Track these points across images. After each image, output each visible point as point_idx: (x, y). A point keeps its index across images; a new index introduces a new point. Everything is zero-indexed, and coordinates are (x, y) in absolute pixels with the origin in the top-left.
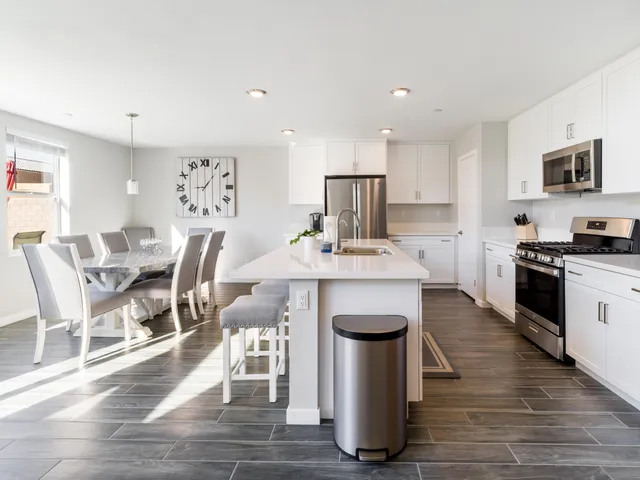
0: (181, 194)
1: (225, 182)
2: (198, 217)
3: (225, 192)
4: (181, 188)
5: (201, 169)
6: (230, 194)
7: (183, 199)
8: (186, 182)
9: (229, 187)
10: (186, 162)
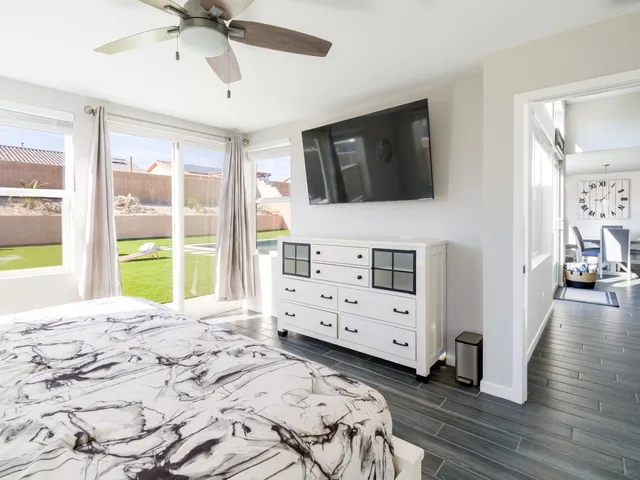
0: (582, 204)
1: (620, 196)
2: (596, 219)
3: (620, 203)
4: (582, 200)
5: (599, 188)
6: (625, 203)
7: (584, 208)
8: (587, 197)
9: (623, 199)
10: (587, 185)
